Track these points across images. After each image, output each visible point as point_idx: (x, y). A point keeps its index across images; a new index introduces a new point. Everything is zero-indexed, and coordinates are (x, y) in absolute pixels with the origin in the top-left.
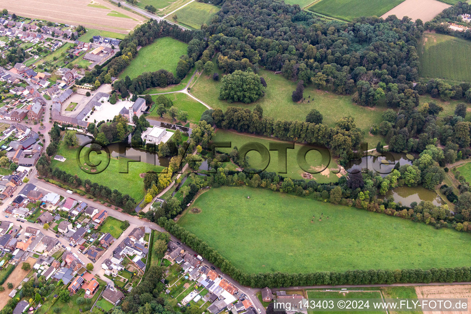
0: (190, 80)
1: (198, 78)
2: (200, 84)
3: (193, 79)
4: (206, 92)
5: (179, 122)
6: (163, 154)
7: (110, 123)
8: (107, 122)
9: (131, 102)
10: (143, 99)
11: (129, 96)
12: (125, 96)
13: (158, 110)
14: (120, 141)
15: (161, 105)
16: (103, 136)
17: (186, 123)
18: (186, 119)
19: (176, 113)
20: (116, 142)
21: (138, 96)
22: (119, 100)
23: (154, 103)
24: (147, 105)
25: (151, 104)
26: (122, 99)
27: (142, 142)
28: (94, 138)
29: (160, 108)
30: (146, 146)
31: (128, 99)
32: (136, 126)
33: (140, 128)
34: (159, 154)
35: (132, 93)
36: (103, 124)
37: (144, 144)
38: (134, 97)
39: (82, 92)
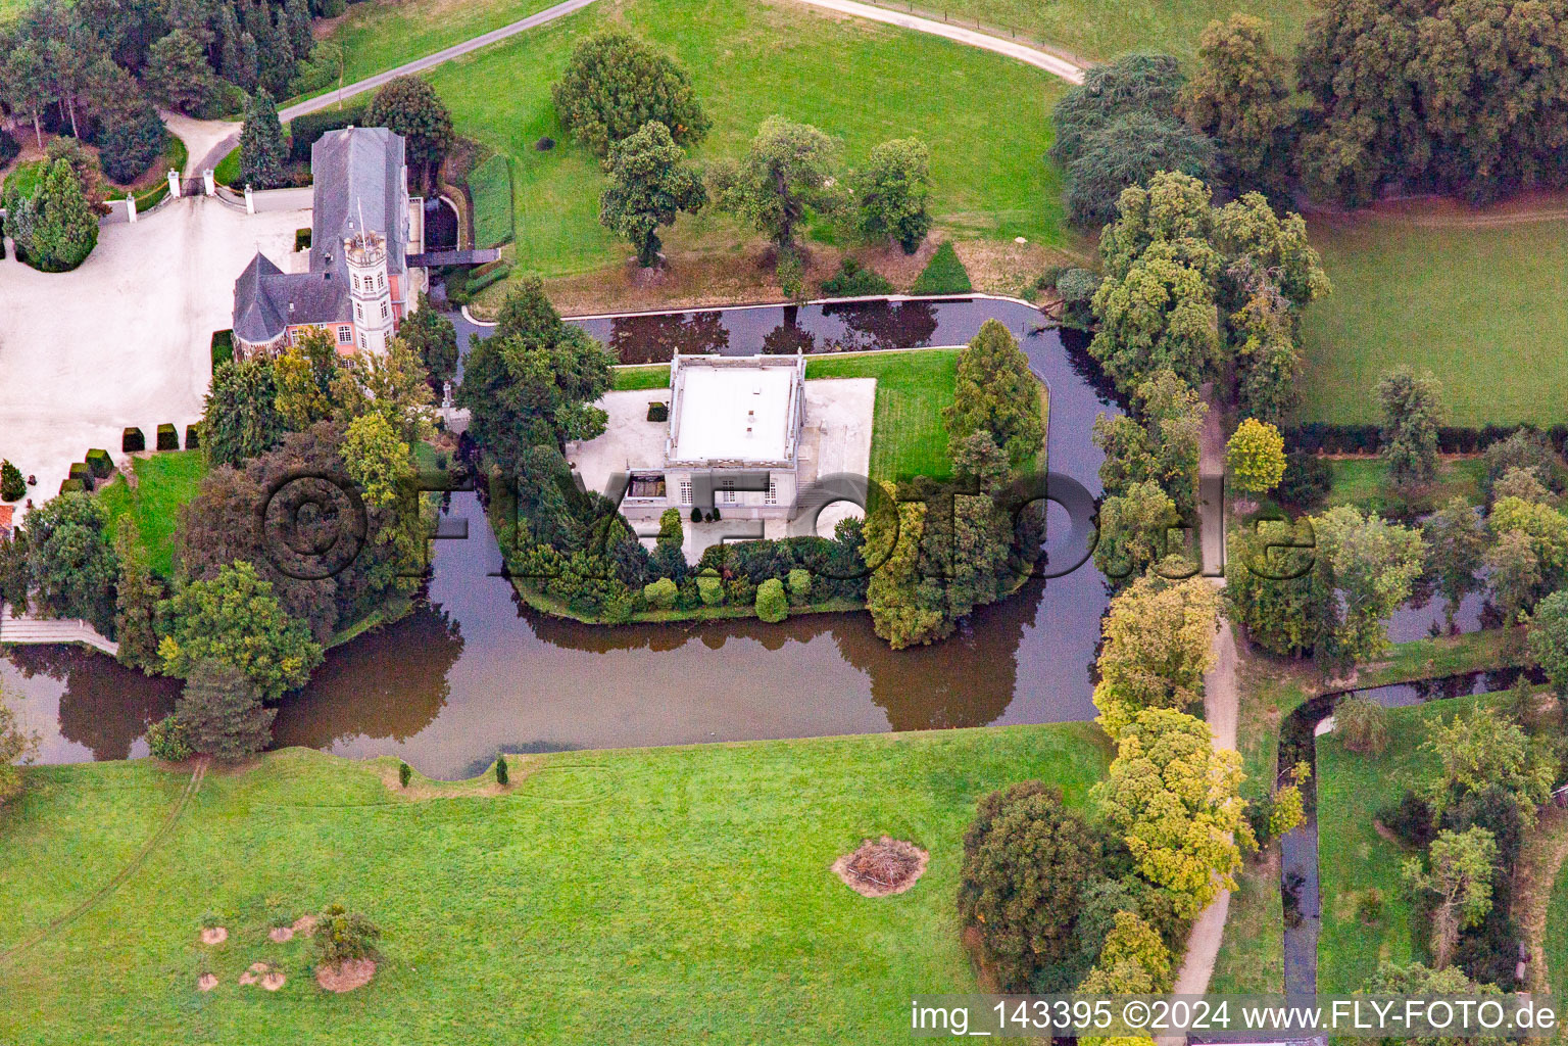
5: (850, 268)
6: (944, 604)
7: (172, 455)
8: (137, 463)
9: (250, 196)
10: (384, 131)
11: (177, 151)
12: (149, 159)
13: (612, 195)
14: (402, 608)
15: (643, 134)
16: (254, 594)
17: (920, 255)
18: (921, 214)
19: (810, 180)
20: (364, 626)
21: (286, 115)
22: (104, 211)
23: (474, 153)
24: (414, 187)
25: (435, 168)
26: (129, 189)
27: (644, 557)
28: (111, 649)
29: (635, 177)
30: (709, 585)
31: (189, 174)
32: (465, 413)
33: (548, 416)
34: (890, 613)
35: (196, 115)
36: (108, 483)
37: (672, 563)
38: (246, 140)
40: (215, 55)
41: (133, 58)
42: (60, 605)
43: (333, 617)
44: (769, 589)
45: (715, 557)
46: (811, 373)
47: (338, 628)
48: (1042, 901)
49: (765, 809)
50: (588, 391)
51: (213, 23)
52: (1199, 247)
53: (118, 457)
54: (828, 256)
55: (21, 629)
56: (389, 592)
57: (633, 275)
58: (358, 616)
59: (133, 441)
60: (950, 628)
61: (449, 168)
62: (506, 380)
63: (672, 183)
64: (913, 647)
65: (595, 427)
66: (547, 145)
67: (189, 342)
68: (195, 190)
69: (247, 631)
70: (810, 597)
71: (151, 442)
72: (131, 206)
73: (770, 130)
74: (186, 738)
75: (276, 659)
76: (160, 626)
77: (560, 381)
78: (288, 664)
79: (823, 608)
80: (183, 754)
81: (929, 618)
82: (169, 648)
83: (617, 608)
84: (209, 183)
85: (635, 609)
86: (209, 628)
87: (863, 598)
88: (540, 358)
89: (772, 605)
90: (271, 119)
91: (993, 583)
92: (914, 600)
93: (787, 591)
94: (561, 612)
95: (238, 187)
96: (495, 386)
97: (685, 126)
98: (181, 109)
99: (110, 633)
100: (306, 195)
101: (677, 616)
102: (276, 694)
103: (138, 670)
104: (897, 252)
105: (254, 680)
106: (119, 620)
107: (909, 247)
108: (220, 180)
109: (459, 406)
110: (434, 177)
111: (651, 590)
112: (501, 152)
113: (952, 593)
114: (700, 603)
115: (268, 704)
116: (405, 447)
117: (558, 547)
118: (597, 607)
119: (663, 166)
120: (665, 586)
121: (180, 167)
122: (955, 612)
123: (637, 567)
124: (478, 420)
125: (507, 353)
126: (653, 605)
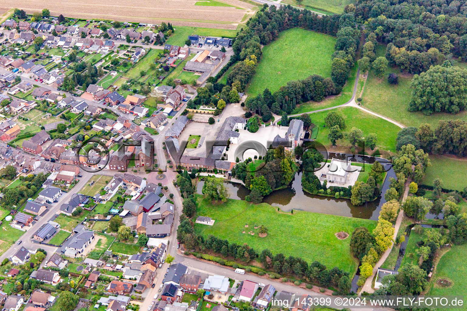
0: (353, 87)
1: (365, 82)
2: (371, 92)
3: (358, 84)
4: (386, 103)
6: (361, 200)
7: (260, 160)
8: (255, 160)
9: (281, 127)
10: (301, 121)
11: (273, 119)
12: (269, 119)
13: (330, 134)
14: (285, 187)
15: (335, 127)
16: (263, 180)
17: (374, 151)
18: (374, 145)
19: (358, 137)
20: (280, 188)
21: (289, 117)
22: (261, 125)
23: (314, 126)
24: (304, 129)
25: (308, 127)
26: (265, 123)
27: (320, 186)
28: (244, 185)
29: (333, 132)
30: (329, 191)
31: (274, 122)
32: (302, 161)
33: (312, 164)
34: (353, 200)
35: (277, 114)
36: (251, 162)
37: (324, 187)
38: (282, 119)
39: (201, 119)
40: (281, 107)
41: (270, 106)
42: (239, 178)
43: (275, 186)
44: (337, 193)
45: (330, 188)
46: (352, 164)
47: (275, 188)
48: (361, 244)
49: (328, 224)
50: (319, 161)
51: (282, 102)
52: (411, 156)
53: (253, 159)
55: (233, 180)
56: (284, 184)
57: (331, 147)
59: (255, 157)
60: (362, 204)
61: (310, 127)
62: (308, 158)
63: (338, 134)
64: (356, 206)
66: (324, 126)
68: (274, 125)
69: (262, 186)
70: (343, 196)
71: (258, 158)
72: (265, 125)
73: (354, 129)
74: (250, 199)
75: (265, 190)
76: (251, 183)
77: (315, 159)
78: (266, 191)
79: (345, 198)
80: (250, 201)
81: (359, 202)
82: (251, 186)
83: (315, 192)
84: (276, 124)
85: (318, 193)
86: (256, 184)
87: (350, 197)
88: (313, 155)
89: (337, 196)
90: (286, 117)
91: (369, 198)
92: (357, 199)
93: (340, 194)
94: (307, 191)
95: (280, 125)
96: (306, 158)
97: (342, 126)
98: (275, 113)
99: (244, 182)
100: (288, 128)
101: (323, 195)
102: (264, 195)
103: (247, 188)
104: (370, 150)
105: (261, 192)
106: (246, 181)
107: (372, 149)
108: (278, 124)
109: (301, 160)
110: (308, 128)
111: (320, 190)
112: (318, 126)
113: (363, 199)
114: (327, 194)
115: (262, 196)
116: (289, 164)
117: (309, 182)
118: (312, 192)
119: (337, 131)
120: (322, 190)
121: (273, 122)
122: (363, 202)
123: (319, 186)
124: (303, 163)
125: (308, 154)
126: (320, 193)
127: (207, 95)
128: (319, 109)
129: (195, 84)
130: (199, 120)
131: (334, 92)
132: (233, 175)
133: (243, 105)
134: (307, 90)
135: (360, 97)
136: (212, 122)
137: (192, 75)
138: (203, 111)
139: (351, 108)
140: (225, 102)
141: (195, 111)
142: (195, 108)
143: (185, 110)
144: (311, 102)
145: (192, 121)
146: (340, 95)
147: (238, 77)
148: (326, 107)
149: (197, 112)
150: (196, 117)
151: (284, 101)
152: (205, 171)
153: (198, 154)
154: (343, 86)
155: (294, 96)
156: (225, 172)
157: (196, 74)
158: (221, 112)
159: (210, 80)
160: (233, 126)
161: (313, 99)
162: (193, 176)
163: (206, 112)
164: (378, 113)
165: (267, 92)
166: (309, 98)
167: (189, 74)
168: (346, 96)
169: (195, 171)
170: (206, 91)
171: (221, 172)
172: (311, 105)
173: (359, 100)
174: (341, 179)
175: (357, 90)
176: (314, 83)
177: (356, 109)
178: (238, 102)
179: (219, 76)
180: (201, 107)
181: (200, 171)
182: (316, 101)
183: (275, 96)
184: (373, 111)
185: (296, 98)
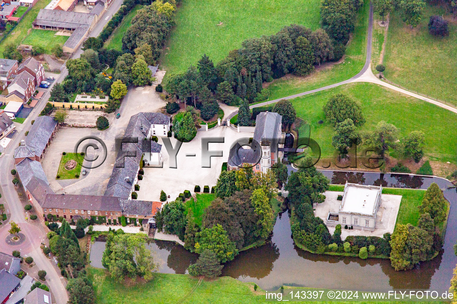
0: (365, 45)
1: (385, 35)
2: (400, 53)
3: (373, 40)
4: (428, 72)
5: (400, 165)
6: (411, 259)
7: (207, 194)
8: (197, 195)
9: (239, 128)
10: (276, 114)
11: (222, 112)
12: (213, 115)
13: (335, 137)
14: (262, 243)
15: (346, 122)
16: (222, 233)
17: (420, 163)
18: (421, 152)
19: (390, 139)
20: (251, 246)
21: (251, 107)
22: (199, 127)
23: (301, 123)
24: (283, 129)
25: (290, 125)
26: (207, 122)
27: (330, 236)
28: (183, 244)
29: (342, 133)
30: (347, 245)
31: (224, 120)
32: (287, 192)
33: (309, 195)
34: (396, 260)
35: (228, 104)
36: (189, 200)
37: (337, 239)
38: (240, 112)
39: (82, 121)
40: (235, 89)
41: (213, 87)
42: (171, 230)
43: (243, 243)
44: (363, 249)
45: (349, 239)
46: (384, 192)
47: (244, 246)
50: (321, 190)
51: (235, 80)
53: (193, 193)
54: (394, 161)
55: (160, 236)
56: (259, 238)
58: (250, 243)
59: (197, 189)
60: (412, 266)
61: (294, 126)
62: (299, 184)
63: (352, 136)
64: (401, 271)
65: (322, 200)
66: (321, 122)
67: (217, 165)
68: (225, 124)
69: (218, 243)
70: (374, 253)
71: (202, 190)
72: (207, 127)
73: (381, 124)
74: (198, 270)
75: (225, 252)
76: (196, 239)
77: (314, 186)
78: (228, 253)
79: (378, 257)
80: (198, 274)
81: (406, 263)
82: (197, 245)
83: (321, 249)
84: (228, 123)
85: (326, 251)
86: (208, 241)
87: (389, 255)
88: (309, 179)
89: (363, 254)
90: (247, 108)
91: (426, 255)
92: (403, 257)
93: (368, 251)
94: (305, 249)
95: (236, 124)
96: (296, 186)
97: (358, 121)
98: (224, 102)
99: (183, 239)
100: (253, 129)
101: (337, 254)
102: (224, 262)
103: (189, 250)
104: (413, 162)
105: (219, 257)
106: (185, 236)
107: (417, 161)
108: (231, 122)
109: (286, 190)
110: (289, 128)
111: (330, 246)
112: (308, 123)
113: (414, 257)
114: (344, 251)
115: (221, 264)
116: (268, 199)
117: (307, 231)
118: (315, 249)
119: (350, 131)
120: (335, 245)
121: (221, 118)
122: (414, 262)
123: (327, 239)
124: (290, 194)
125: (300, 177)
126: (331, 250)
127: (88, 73)
128: (306, 89)
129: (60, 54)
130: (77, 123)
131: (332, 56)
132: (158, 226)
133: (159, 89)
134: (281, 55)
135: (380, 62)
136: (103, 124)
137: (51, 35)
138: (82, 106)
139: (367, 86)
140: (124, 86)
141: (67, 105)
142: (67, 101)
143: (48, 105)
144: (289, 77)
145: (65, 125)
146: (343, 61)
147: (145, 35)
148: (319, 86)
149: (71, 108)
150: (72, 117)
151: (239, 78)
152: (101, 221)
153: (83, 190)
154: (345, 44)
155: (258, 68)
156: (142, 221)
157: (60, 33)
158: (119, 104)
159: (89, 43)
160: (147, 131)
161: (292, 71)
162: (79, 234)
163: (90, 106)
164: (418, 91)
165: (205, 62)
166: (286, 70)
167: (45, 35)
168: (354, 62)
169: (82, 223)
170: (86, 66)
171: (133, 222)
172: (290, 83)
173: (381, 69)
174: (367, 222)
175: (372, 50)
176: (293, 40)
177: (376, 86)
178: (150, 84)
179: (105, 36)
180: (79, 97)
181: (92, 221)
182: (300, 76)
183: (222, 68)
184: (409, 89)
185: (261, 70)
